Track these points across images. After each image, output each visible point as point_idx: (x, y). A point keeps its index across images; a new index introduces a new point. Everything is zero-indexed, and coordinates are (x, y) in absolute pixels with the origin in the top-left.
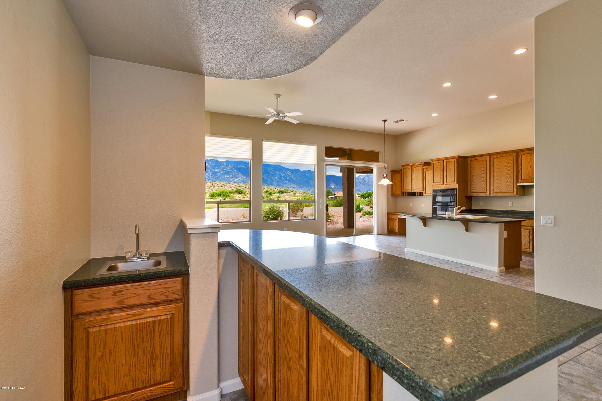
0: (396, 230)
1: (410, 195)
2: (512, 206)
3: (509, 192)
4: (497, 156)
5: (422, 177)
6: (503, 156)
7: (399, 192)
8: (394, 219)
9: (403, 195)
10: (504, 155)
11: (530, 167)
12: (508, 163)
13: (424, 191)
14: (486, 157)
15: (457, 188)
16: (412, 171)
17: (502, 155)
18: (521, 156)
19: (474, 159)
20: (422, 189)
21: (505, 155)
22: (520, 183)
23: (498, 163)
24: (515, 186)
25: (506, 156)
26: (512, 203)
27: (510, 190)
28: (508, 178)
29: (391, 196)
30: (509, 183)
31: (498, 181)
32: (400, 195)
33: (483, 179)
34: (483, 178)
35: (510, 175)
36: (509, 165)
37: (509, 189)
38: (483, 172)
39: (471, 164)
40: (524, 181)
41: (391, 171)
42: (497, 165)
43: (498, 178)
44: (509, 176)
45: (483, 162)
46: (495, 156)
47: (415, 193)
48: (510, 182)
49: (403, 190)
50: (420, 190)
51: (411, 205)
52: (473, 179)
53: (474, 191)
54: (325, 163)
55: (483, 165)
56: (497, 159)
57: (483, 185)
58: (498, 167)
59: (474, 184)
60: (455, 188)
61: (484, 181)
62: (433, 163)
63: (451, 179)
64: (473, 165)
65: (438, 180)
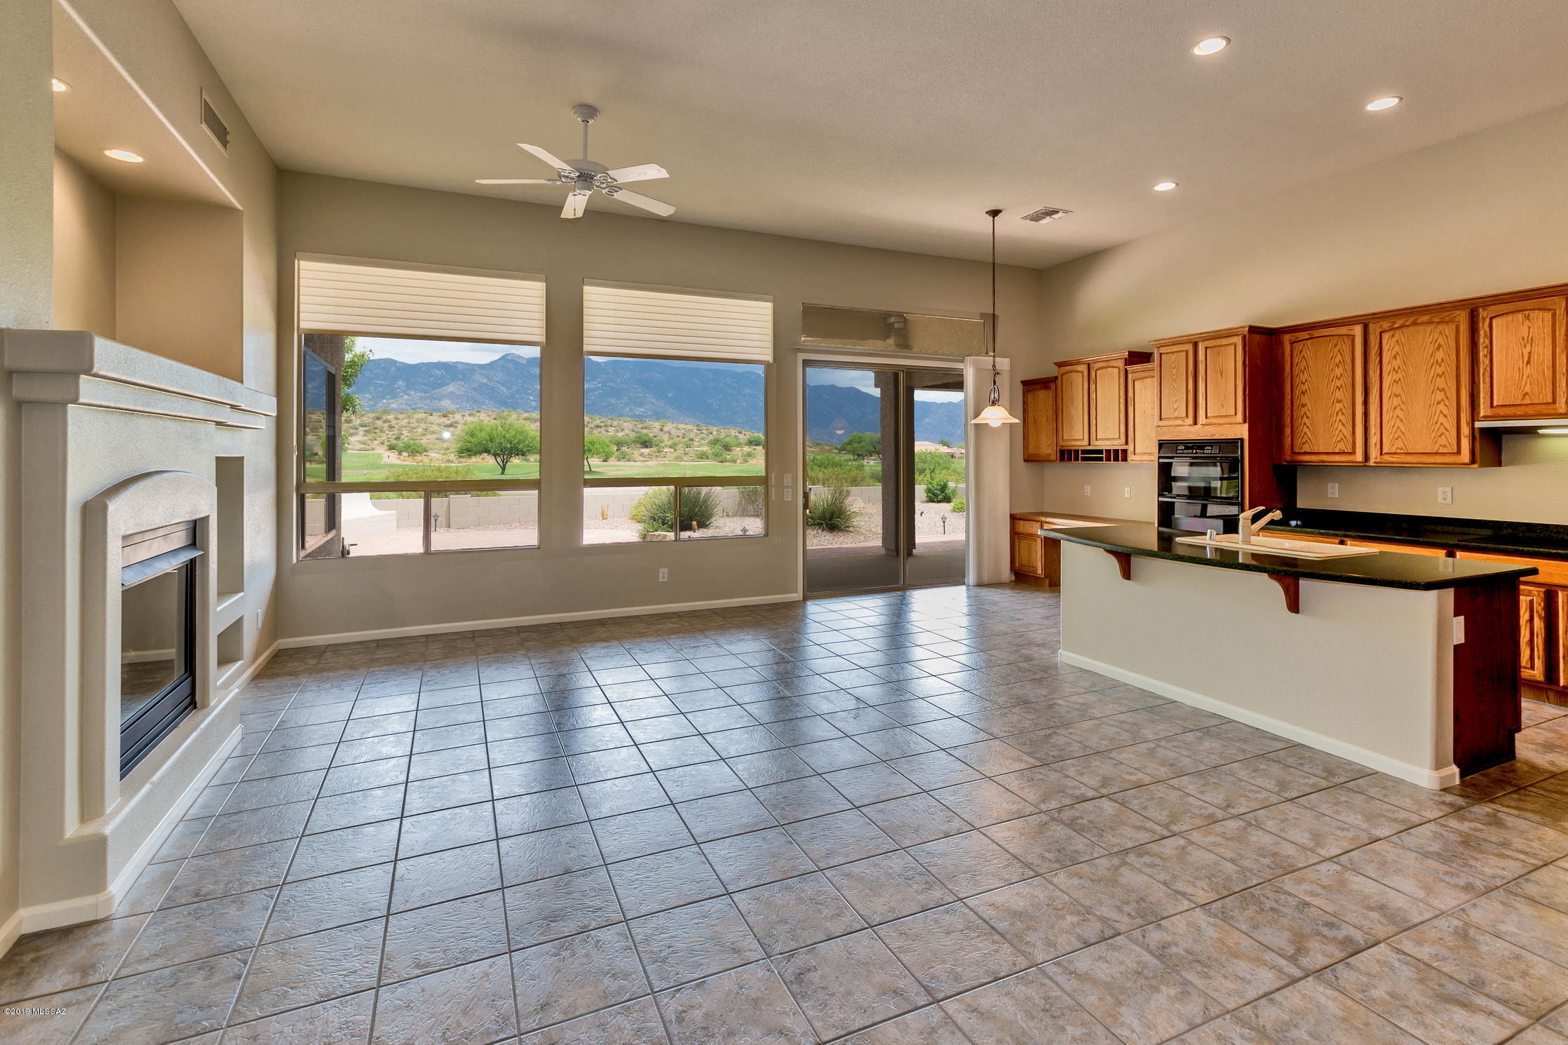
0: (1039, 572)
1: (1084, 459)
2: (1450, 500)
3: (1443, 454)
4: (1395, 323)
5: (1122, 401)
6: (1414, 324)
7: (1047, 447)
8: (1032, 536)
9: (1062, 459)
10: (1419, 321)
11: (1528, 362)
12: (1438, 349)
13: (1130, 448)
14: (1351, 327)
15: (1246, 436)
16: (1092, 382)
17: (1411, 319)
18: (1487, 321)
19: (1304, 335)
20: (1123, 439)
21: (1426, 318)
22: (1486, 418)
23: (1397, 348)
24: (1465, 430)
25: (1429, 321)
26: (1449, 490)
27: (1445, 446)
28: (1438, 403)
29: (1025, 461)
30: (1442, 419)
31: (1398, 412)
32: (1053, 458)
33: (1338, 406)
34: (1339, 401)
35: (1444, 389)
36: (1440, 355)
37: (1443, 441)
38: (1339, 383)
39: (1295, 352)
40: (1502, 412)
41: (1022, 382)
42: (1395, 357)
43: (1396, 401)
44: (1439, 395)
45: (1339, 346)
46: (1386, 325)
47: (1100, 452)
48: (1445, 416)
49: (1061, 443)
50: (1118, 444)
51: (1088, 490)
52: (1303, 406)
53: (1306, 448)
54: (801, 357)
55: (1339, 357)
56: (1393, 336)
57: (1341, 427)
58: (1396, 363)
59: (1305, 424)
60: (1236, 435)
61: (1343, 414)
62: (1161, 354)
63: (1223, 406)
64: (1304, 357)
65: (1175, 410)
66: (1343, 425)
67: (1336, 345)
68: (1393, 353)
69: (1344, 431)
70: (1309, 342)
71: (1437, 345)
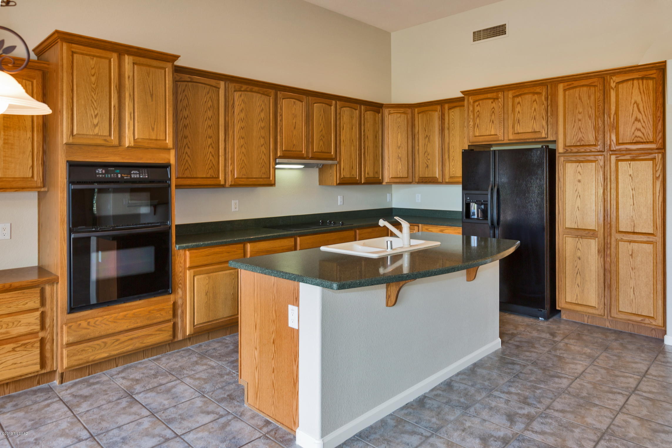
4: (242, 87)
6: (251, 91)
10: (254, 90)
11: (295, 127)
12: (262, 111)
14: (218, 81)
15: (173, 161)
17: (250, 87)
18: (281, 100)
19: (186, 77)
21: (256, 89)
22: (281, 157)
23: (243, 105)
25: (258, 92)
27: (264, 174)
28: (262, 146)
33: (209, 141)
34: (210, 137)
35: (264, 138)
36: (262, 115)
37: (263, 170)
38: (210, 123)
39: (179, 92)
40: (286, 154)
44: (262, 141)
45: (210, 94)
46: (237, 87)
52: (186, 137)
53: (188, 174)
55: (210, 103)
56: (241, 96)
57: (211, 157)
58: (242, 115)
59: (187, 153)
61: (212, 147)
64: (186, 96)
66: (213, 156)
67: (208, 93)
68: (241, 108)
69: (213, 160)
70: (190, 84)
71: (261, 109)
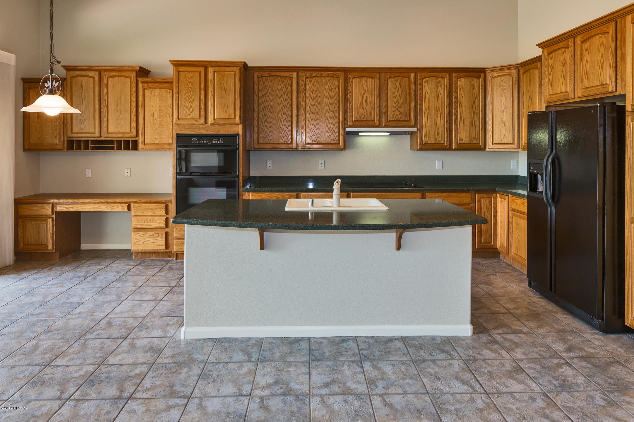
0: (50, 247)
1: (94, 148)
2: (323, 168)
3: (333, 144)
4: (312, 74)
5: (133, 103)
6: (321, 76)
7: (53, 138)
8: (42, 218)
9: (70, 149)
10: (323, 75)
11: (366, 101)
12: (331, 90)
13: (140, 139)
14: (291, 73)
15: (241, 132)
16: (103, 86)
17: (320, 73)
18: (351, 79)
19: (266, 74)
20: (134, 133)
21: (326, 74)
22: (350, 127)
23: (313, 88)
24: (342, 132)
25: (327, 76)
26: (323, 161)
27: (334, 140)
28: (331, 118)
29: (25, 150)
30: (332, 126)
31: (313, 122)
32: (60, 147)
33: (284, 117)
34: (285, 114)
35: (333, 112)
36: (332, 94)
37: (332, 137)
38: (284, 104)
39: (261, 84)
40: (356, 123)
41: (22, 78)
42: (312, 92)
43: (312, 116)
44: (331, 114)
45: (285, 83)
46: (308, 74)
47: (112, 142)
48: (334, 125)
49: (70, 135)
50: (130, 135)
51: (89, 173)
52: (265, 115)
53: (267, 140)
55: (285, 89)
56: (311, 81)
57: (285, 129)
58: (313, 95)
59: (266, 126)
60: (235, 131)
61: (286, 121)
62: (179, 71)
63: (226, 112)
64: (265, 86)
65: (191, 113)
66: (287, 127)
67: (283, 82)
68: (311, 90)
69: (287, 131)
70: (268, 78)
71: (330, 89)
